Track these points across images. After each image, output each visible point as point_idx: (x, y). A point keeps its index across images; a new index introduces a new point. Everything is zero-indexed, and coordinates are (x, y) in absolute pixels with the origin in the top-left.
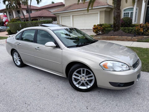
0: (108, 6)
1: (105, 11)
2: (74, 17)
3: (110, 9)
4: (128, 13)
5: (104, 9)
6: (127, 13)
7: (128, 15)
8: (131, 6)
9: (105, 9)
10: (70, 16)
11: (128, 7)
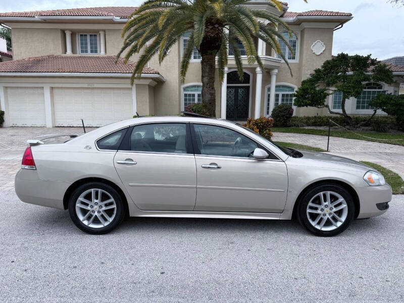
0: (156, 76)
1: (149, 86)
2: (55, 91)
3: (156, 83)
4: (194, 95)
5: (147, 82)
6: (190, 95)
7: (194, 100)
8: (198, 82)
9: (151, 80)
10: (43, 88)
11: (193, 82)
